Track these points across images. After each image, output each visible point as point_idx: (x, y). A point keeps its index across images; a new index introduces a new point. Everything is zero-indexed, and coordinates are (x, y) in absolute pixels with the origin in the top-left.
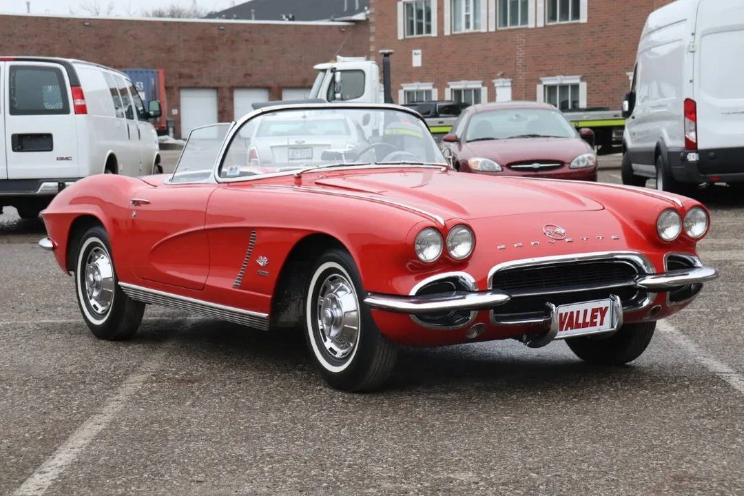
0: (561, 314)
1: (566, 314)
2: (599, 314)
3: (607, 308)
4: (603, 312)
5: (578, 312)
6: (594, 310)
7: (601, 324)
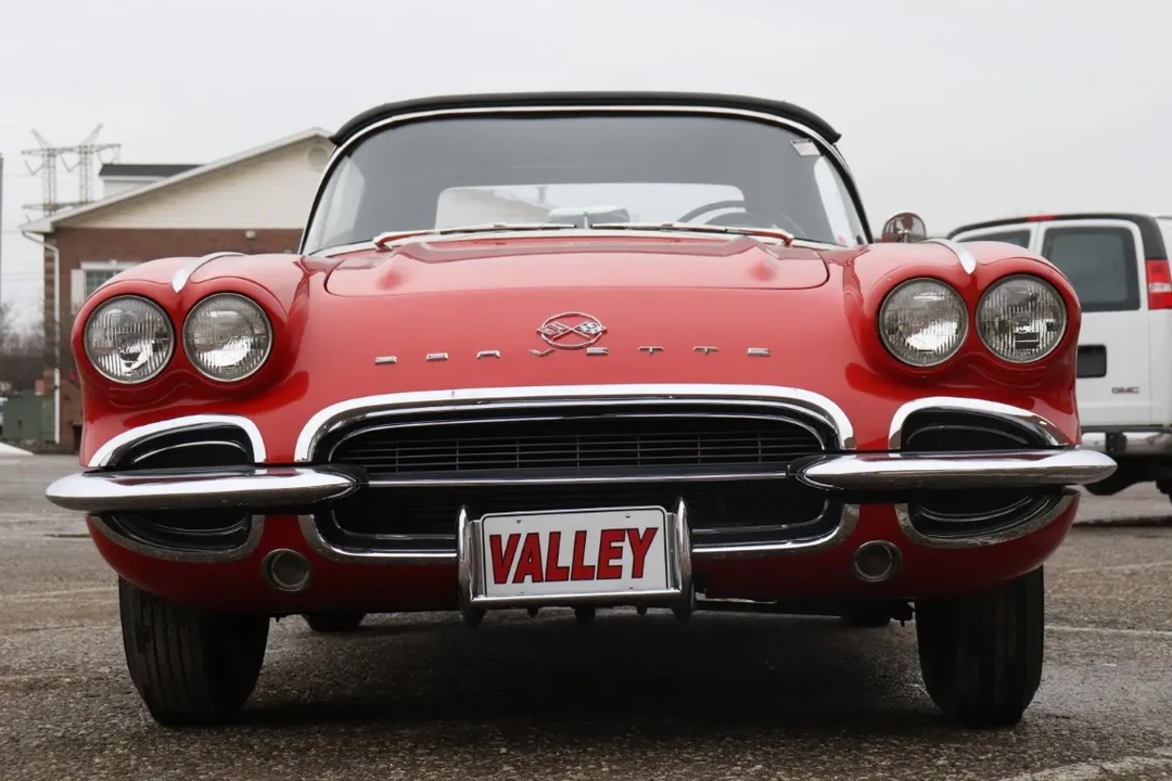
0: (496, 539)
1: (514, 538)
2: (626, 545)
3: (651, 532)
4: (641, 543)
5: (555, 537)
6: (609, 536)
7: (638, 572)
